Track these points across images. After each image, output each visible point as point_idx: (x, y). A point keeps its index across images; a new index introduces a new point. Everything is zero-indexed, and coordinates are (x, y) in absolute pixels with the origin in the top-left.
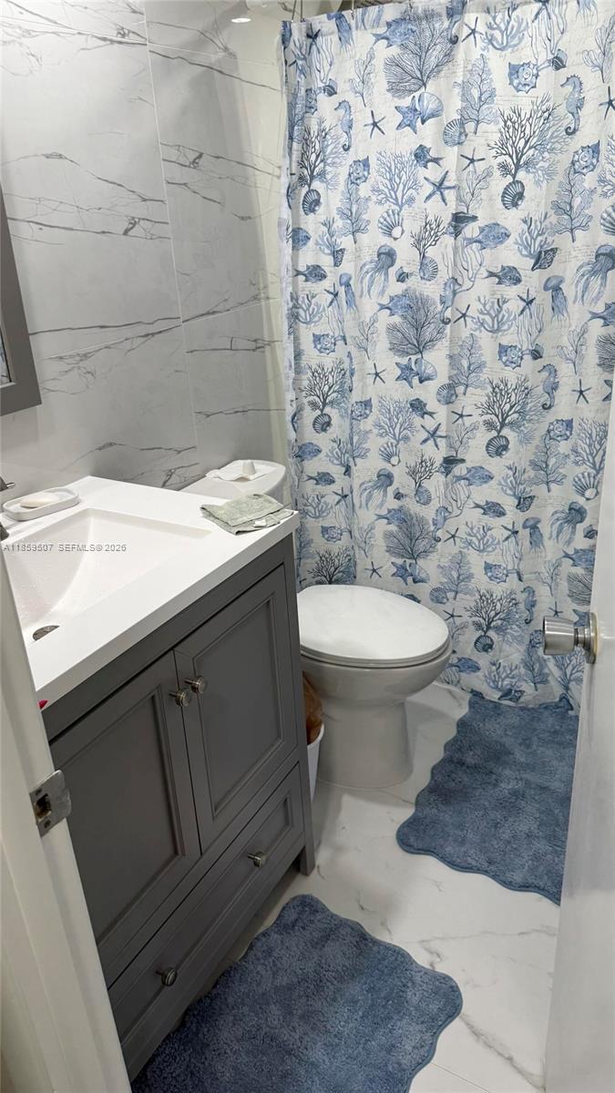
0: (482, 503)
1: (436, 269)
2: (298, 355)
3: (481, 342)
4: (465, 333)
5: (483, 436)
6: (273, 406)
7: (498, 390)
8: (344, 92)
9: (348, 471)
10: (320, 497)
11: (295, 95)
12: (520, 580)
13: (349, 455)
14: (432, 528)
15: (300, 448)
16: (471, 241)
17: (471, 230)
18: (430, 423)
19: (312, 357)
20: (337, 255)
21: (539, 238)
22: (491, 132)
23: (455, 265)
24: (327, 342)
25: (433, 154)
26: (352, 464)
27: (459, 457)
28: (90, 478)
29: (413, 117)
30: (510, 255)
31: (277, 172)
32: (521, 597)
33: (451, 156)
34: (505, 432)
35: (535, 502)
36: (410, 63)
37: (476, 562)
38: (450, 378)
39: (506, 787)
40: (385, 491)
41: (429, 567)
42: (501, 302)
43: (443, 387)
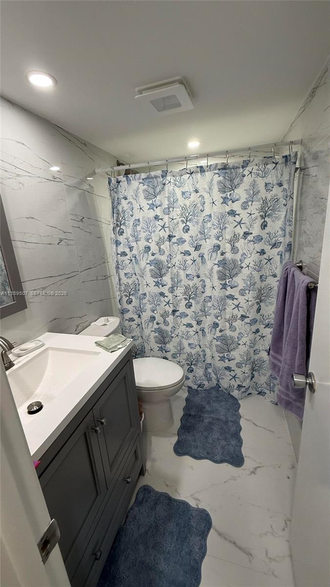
0: (186, 324)
1: (164, 252)
2: (120, 280)
3: (180, 273)
4: (175, 271)
5: (184, 302)
6: (112, 297)
7: (187, 288)
8: (130, 199)
9: (139, 316)
10: (130, 326)
11: (114, 200)
12: (200, 348)
13: (139, 312)
14: (170, 333)
15: (122, 310)
16: (175, 243)
17: (174, 240)
18: (167, 299)
19: (124, 280)
20: (131, 248)
21: (196, 242)
22: (178, 211)
23: (170, 250)
24: (129, 275)
25: (160, 217)
26: (141, 314)
27: (177, 309)
28: (48, 333)
29: (152, 207)
30: (186, 247)
31: (109, 223)
32: (201, 353)
33: (166, 218)
34: (191, 300)
35: (203, 322)
36: (151, 191)
37: (185, 343)
38: (172, 285)
39: (206, 421)
40: (153, 322)
41: (171, 347)
42: (185, 261)
43: (170, 288)
